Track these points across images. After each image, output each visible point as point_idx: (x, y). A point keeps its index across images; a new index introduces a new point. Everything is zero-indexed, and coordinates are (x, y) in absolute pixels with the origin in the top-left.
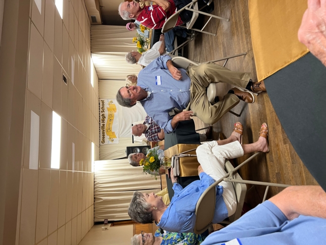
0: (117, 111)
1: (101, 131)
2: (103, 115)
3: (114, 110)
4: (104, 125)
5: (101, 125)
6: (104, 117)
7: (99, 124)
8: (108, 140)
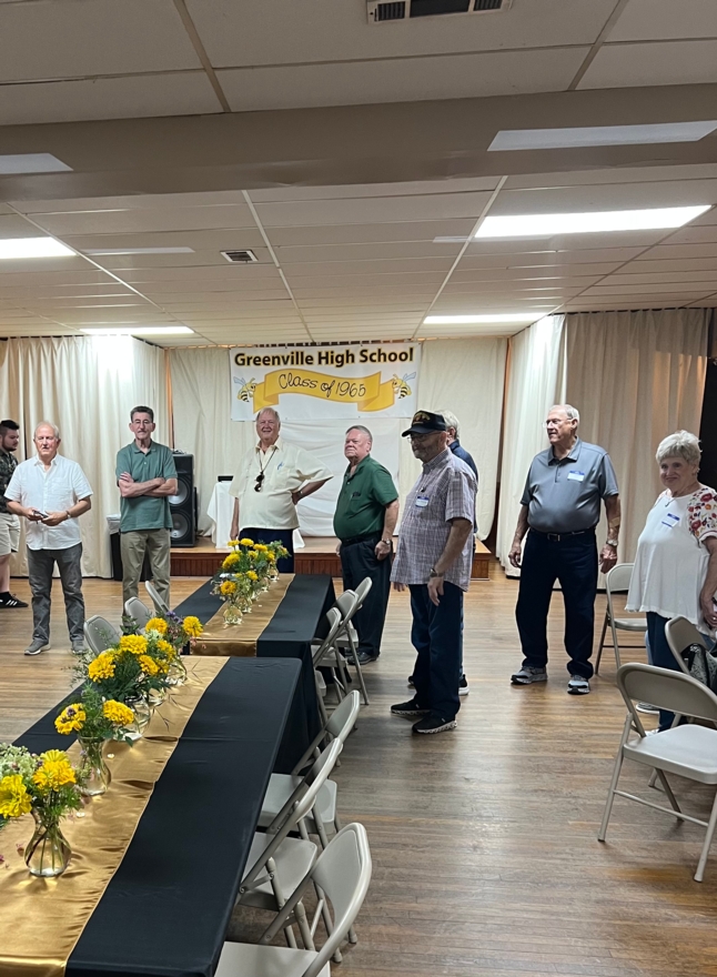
1: (286, 352)
2: (350, 357)
3: (368, 402)
4: (309, 360)
5: (308, 351)
6: (341, 361)
7: (314, 344)
8: (247, 381)
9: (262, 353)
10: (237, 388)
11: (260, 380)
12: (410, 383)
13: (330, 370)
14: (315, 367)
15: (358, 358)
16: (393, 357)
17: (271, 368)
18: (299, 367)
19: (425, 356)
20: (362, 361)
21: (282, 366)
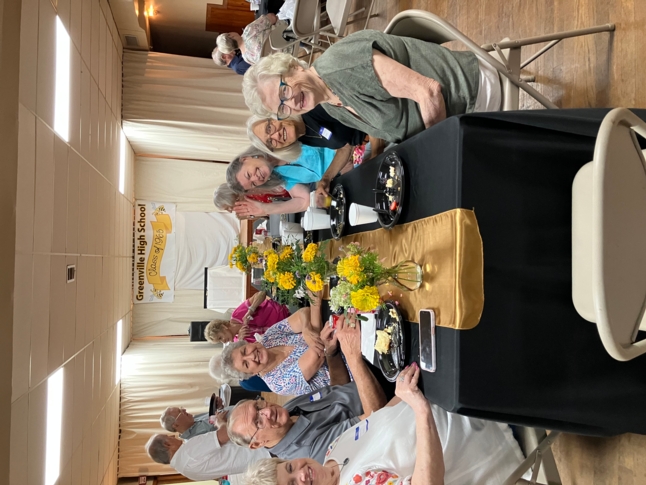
0: (174, 230)
1: (137, 272)
2: (141, 238)
3: (166, 228)
4: (142, 260)
5: (137, 260)
6: (143, 242)
7: (133, 257)
8: (152, 293)
9: (137, 285)
10: (156, 299)
11: (152, 287)
12: (157, 206)
13: (148, 249)
14: (146, 257)
15: (142, 233)
16: (143, 215)
17: (146, 281)
18: (145, 265)
19: (143, 198)
20: (144, 232)
21: (145, 274)
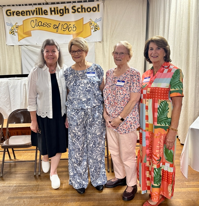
1: (33, 8)
2: (66, 10)
4: (45, 12)
5: (45, 8)
6: (62, 12)
7: (47, 4)
8: (14, 24)
10: (8, 28)
12: (99, 24)
14: (49, 16)
15: (71, 10)
16: (89, 10)
17: (26, 17)
18: (40, 16)
19: (105, 9)
20: (73, 12)
21: (32, 16)
